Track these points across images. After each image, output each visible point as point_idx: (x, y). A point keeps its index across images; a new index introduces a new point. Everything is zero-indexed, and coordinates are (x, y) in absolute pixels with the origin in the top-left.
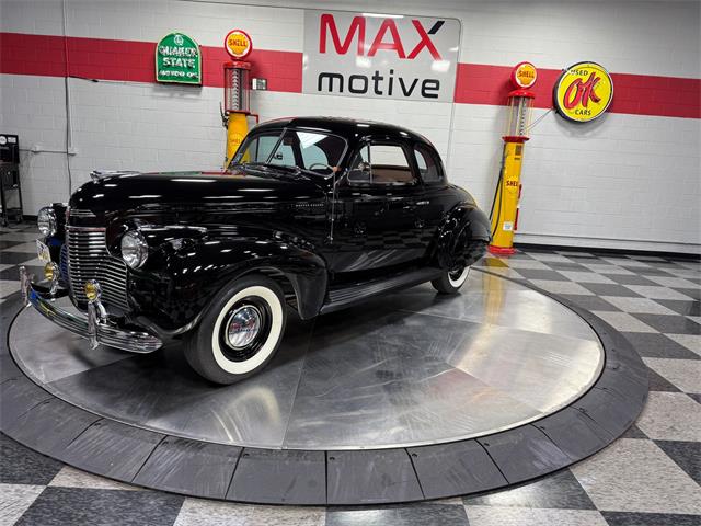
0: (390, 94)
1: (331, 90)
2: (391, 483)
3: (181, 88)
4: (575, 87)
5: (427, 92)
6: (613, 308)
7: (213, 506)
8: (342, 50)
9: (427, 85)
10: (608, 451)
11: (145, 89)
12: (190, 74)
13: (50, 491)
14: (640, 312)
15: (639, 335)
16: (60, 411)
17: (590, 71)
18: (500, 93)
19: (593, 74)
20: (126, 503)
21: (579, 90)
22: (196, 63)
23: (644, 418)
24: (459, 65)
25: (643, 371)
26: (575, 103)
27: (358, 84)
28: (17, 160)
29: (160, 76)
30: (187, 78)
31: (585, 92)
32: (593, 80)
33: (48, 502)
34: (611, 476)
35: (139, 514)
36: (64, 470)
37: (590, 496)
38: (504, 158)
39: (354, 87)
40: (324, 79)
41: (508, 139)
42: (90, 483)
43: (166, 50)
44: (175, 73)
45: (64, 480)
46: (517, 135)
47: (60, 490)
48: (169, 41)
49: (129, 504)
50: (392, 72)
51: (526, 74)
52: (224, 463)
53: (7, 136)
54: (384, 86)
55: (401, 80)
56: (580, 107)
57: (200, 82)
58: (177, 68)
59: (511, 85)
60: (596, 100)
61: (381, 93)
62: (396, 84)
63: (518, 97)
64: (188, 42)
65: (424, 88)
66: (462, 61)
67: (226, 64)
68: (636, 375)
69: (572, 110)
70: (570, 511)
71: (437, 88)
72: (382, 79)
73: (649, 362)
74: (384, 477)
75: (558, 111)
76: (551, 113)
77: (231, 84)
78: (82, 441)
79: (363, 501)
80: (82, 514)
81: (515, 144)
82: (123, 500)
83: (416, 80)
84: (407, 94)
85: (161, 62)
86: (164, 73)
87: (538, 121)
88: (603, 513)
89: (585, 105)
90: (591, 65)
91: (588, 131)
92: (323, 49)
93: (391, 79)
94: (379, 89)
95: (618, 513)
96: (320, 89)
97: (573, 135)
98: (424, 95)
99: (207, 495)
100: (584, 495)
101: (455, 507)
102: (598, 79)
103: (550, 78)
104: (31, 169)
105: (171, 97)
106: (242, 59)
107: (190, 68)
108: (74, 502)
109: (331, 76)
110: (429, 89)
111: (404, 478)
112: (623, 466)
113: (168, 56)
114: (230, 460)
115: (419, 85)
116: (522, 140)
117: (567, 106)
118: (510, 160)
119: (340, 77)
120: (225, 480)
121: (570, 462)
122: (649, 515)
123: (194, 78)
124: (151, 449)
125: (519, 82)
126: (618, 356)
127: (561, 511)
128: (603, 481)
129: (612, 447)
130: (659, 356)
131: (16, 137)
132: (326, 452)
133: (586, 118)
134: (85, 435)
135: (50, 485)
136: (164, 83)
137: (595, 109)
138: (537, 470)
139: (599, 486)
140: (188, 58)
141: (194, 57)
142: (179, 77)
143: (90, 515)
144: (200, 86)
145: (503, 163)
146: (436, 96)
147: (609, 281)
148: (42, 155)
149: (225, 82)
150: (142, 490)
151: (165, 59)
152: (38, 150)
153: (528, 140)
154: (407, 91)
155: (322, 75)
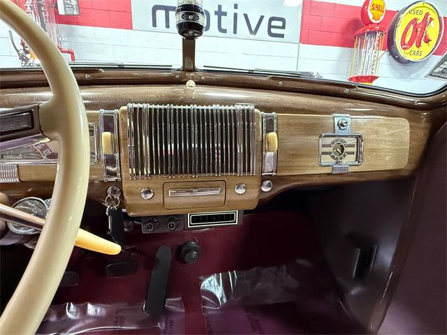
0: (235, 32)
1: (167, 25)
4: (412, 27)
5: (273, 31)
9: (274, 23)
17: (425, 11)
19: (427, 14)
21: (415, 31)
26: (410, 44)
32: (426, 21)
40: (159, 12)
50: (236, 6)
51: (378, 8)
54: (227, 22)
55: (246, 16)
56: (414, 47)
60: (427, 41)
61: (224, 31)
62: (241, 20)
65: (270, 27)
69: (407, 51)
71: (283, 27)
72: (225, 14)
83: (262, 17)
89: (419, 45)
93: (236, 15)
94: (223, 27)
96: (154, 25)
98: (271, 34)
102: (431, 19)
109: (167, 9)
110: (275, 28)
115: (265, 23)
117: (404, 46)
125: (371, 16)
133: (418, 58)
137: (426, 50)
146: (282, 36)
153: (377, 78)
154: (253, 29)
155: (156, 8)
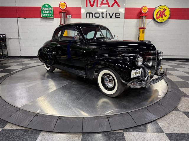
0: (106, 17)
1: (89, 17)
2: (102, 126)
3: (48, 19)
4: (159, 12)
5: (117, 16)
6: (171, 75)
7: (49, 134)
8: (92, 6)
9: (117, 14)
10: (168, 115)
11: (39, 20)
12: (50, 15)
13: (3, 130)
14: (179, 75)
15: (178, 82)
16: (9, 107)
17: (163, 8)
18: (138, 15)
19: (164, 8)
20: (24, 133)
21: (160, 13)
22: (52, 12)
23: (179, 105)
24: (125, 8)
25: (180, 92)
26: (159, 17)
27: (97, 15)
28: (5, 41)
29: (42, 16)
30: (50, 16)
31: (162, 14)
32: (164, 10)
33: (2, 133)
34: (169, 122)
35: (27, 136)
36: (8, 124)
37: (162, 129)
38: (139, 34)
39: (96, 16)
40: (87, 14)
41: (140, 28)
42: (15, 127)
43: (44, 9)
44: (46, 15)
45: (7, 127)
46: (143, 27)
47: (6, 130)
48: (44, 6)
49: (25, 133)
50: (106, 11)
51: (144, 9)
52: (53, 121)
53: (2, 35)
54: (104, 15)
55: (109, 13)
56: (161, 18)
57: (53, 17)
58: (47, 13)
59: (141, 13)
60: (165, 16)
61: (103, 17)
62: (108, 14)
63: (142, 16)
64: (49, 6)
65: (116, 15)
66: (126, 7)
67: (60, 12)
68: (177, 93)
70: (156, 133)
71: (119, 15)
72: (104, 13)
73: (181, 89)
74: (100, 124)
75: (154, 20)
76: (152, 20)
77: (62, 17)
78: (14, 116)
79: (93, 131)
80: (11, 136)
81: (142, 30)
82: (24, 132)
83: (113, 13)
84: (111, 17)
85: (42, 12)
86: (43, 15)
87: (149, 23)
88: (166, 134)
89: (162, 17)
90: (163, 6)
91: (163, 25)
92: (87, 6)
93: (106, 13)
94: (103, 16)
95: (171, 134)
96: (86, 17)
97: (159, 26)
98: (116, 17)
99: (48, 130)
100: (160, 128)
101: (121, 133)
102: (166, 10)
103: (152, 10)
104: (10, 43)
105: (46, 22)
106: (64, 10)
107: (50, 13)
108: (9, 133)
109: (89, 13)
110: (117, 15)
111: (106, 124)
112: (173, 120)
113: (44, 10)
114: (55, 120)
115: (114, 15)
116: (144, 28)
117: (157, 18)
118: (141, 34)
119: (92, 13)
120: (53, 126)
121: (157, 119)
122: (180, 134)
123: (52, 16)
124: (33, 118)
125: (142, 12)
126: (172, 88)
127: (153, 133)
128: (166, 124)
129: (169, 114)
130: (184, 88)
131: (5, 35)
132: (83, 117)
133: (163, 21)
134: (15, 114)
135: (4, 128)
136: (44, 18)
137: (165, 19)
138: (146, 121)
139: (165, 126)
140: (50, 10)
141: (51, 10)
142: (47, 16)
143: (14, 137)
144: (53, 18)
145: (139, 35)
146: (119, 17)
147: (170, 67)
148: (12, 40)
149: (60, 17)
150: (29, 129)
151: (43, 11)
152: (11, 38)
153: (146, 28)
154: (111, 16)
155: (87, 13)
